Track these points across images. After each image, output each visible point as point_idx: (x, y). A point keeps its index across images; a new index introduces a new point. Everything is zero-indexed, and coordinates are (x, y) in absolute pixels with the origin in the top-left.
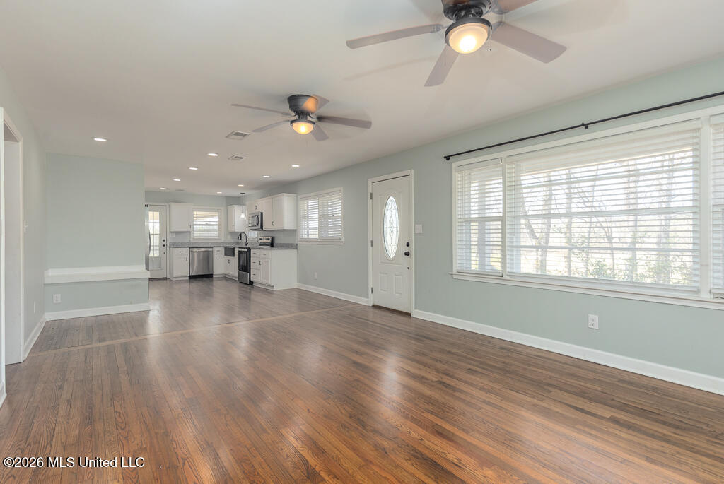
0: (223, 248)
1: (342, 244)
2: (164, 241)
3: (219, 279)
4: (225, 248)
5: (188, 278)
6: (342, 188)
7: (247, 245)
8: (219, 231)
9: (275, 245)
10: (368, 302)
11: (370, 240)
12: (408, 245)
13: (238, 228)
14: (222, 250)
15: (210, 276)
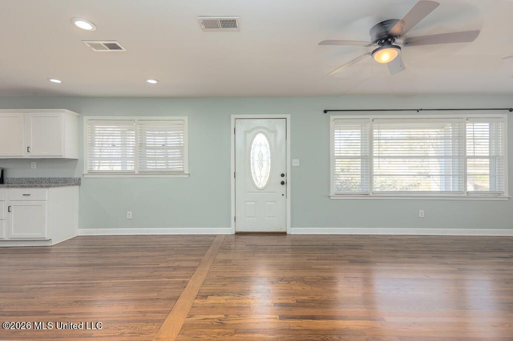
6: (186, 118)
10: (230, 231)
11: (234, 171)
12: (283, 175)
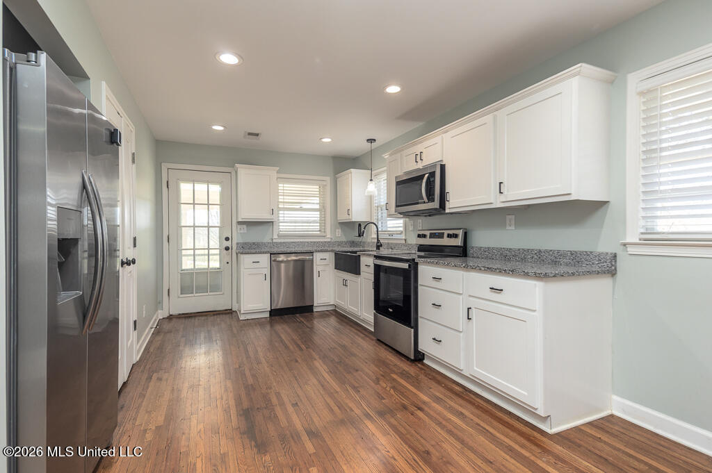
0: (333, 255)
2: (227, 239)
3: (325, 315)
4: (336, 254)
5: (267, 315)
7: (379, 246)
8: (323, 221)
13: (358, 213)
14: (330, 257)
15: (308, 309)
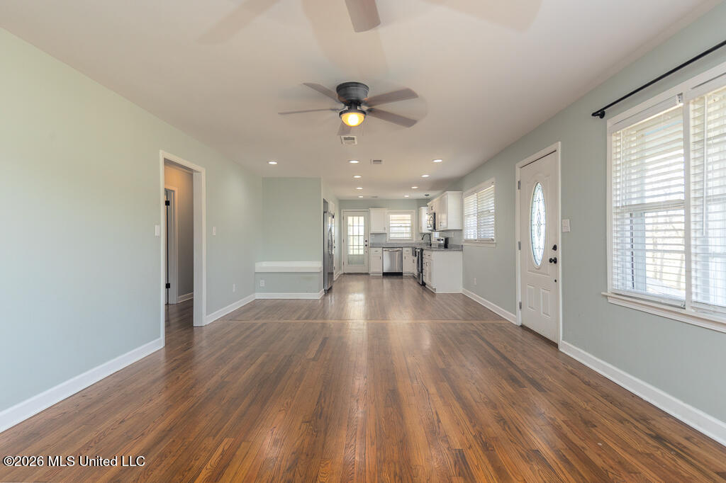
0: (412, 249)
1: (494, 246)
2: (366, 241)
3: (406, 277)
5: (382, 275)
6: (494, 180)
8: (412, 233)
9: (448, 246)
10: (517, 319)
11: (518, 240)
12: (555, 248)
15: (401, 274)
